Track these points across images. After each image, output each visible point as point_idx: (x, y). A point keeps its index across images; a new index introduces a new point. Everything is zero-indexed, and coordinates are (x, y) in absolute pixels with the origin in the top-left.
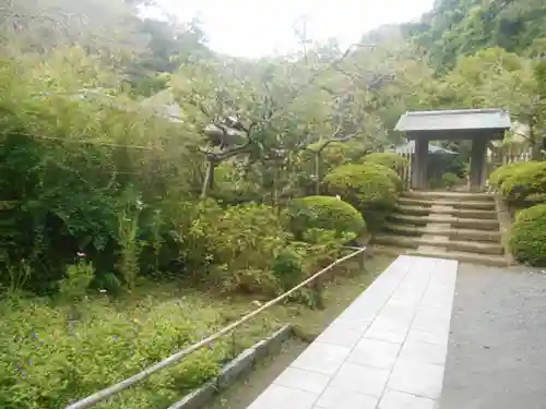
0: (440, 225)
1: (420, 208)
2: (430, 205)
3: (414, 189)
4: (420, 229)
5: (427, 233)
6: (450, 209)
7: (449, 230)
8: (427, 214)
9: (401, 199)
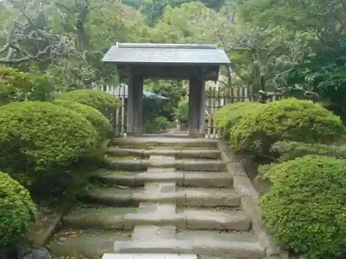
0: (162, 185)
1: (135, 161)
2: (147, 156)
3: (129, 134)
4: (137, 195)
5: (145, 201)
6: (171, 160)
7: (173, 194)
8: (143, 168)
9: (112, 149)
